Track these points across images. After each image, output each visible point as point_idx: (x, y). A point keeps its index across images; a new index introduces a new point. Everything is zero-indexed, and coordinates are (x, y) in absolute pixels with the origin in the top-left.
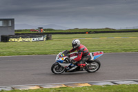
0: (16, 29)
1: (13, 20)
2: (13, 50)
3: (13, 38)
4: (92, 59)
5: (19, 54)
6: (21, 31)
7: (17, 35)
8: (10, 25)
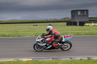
0: (89, 17)
1: (87, 11)
2: (87, 32)
3: (87, 23)
4: (63, 40)
5: (92, 34)
6: (92, 18)
7: (90, 21)
8: (85, 14)
